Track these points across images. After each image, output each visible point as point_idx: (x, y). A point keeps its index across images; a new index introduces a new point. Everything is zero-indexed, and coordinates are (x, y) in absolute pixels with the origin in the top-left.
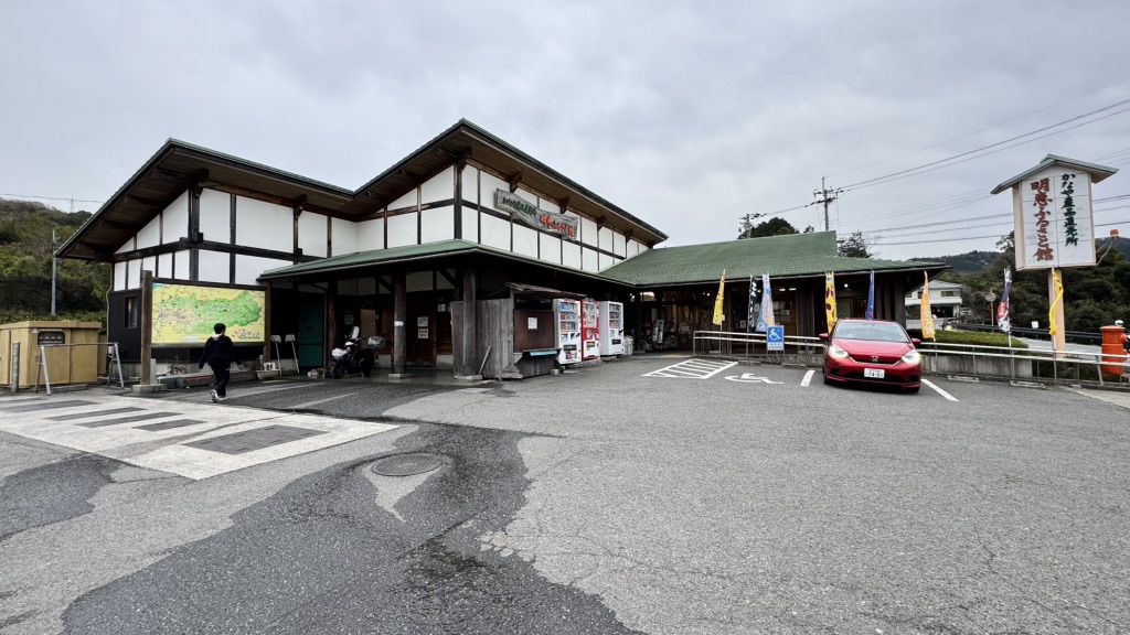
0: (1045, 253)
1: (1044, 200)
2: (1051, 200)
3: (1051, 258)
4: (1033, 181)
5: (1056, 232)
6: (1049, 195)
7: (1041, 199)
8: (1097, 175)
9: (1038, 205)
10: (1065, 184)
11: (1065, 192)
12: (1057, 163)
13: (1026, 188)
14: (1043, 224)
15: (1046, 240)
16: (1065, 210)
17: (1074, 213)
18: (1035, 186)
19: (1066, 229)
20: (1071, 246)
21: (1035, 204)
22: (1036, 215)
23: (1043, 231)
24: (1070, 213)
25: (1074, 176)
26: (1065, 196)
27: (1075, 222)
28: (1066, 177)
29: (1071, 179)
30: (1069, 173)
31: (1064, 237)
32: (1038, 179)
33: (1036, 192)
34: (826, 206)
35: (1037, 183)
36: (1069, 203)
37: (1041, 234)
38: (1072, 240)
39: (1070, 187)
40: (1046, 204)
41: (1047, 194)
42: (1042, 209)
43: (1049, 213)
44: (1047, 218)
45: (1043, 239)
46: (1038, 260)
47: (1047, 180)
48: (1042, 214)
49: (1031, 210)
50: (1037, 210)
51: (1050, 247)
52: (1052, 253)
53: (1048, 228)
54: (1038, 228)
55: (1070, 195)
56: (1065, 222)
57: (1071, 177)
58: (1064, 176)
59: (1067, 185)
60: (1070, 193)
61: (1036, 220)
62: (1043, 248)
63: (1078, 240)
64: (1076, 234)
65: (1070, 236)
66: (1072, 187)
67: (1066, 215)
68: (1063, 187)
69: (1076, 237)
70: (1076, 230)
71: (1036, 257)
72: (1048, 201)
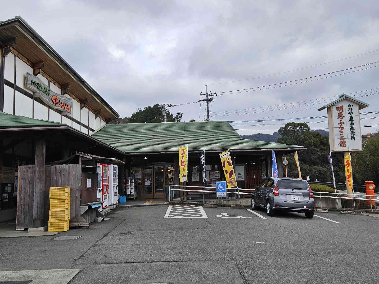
0: (343, 144)
2: (344, 117)
3: (345, 146)
4: (337, 106)
5: (347, 133)
6: (344, 114)
7: (340, 116)
8: (361, 106)
9: (339, 119)
10: (349, 109)
11: (349, 113)
12: (346, 99)
13: (334, 109)
14: (342, 128)
15: (343, 137)
16: (350, 122)
17: (354, 124)
18: (338, 109)
19: (350, 132)
20: (353, 140)
21: (338, 118)
22: (339, 124)
23: (342, 132)
24: (352, 124)
25: (353, 106)
26: (350, 115)
27: (354, 128)
28: (350, 106)
30: (351, 104)
31: (350, 136)
32: (339, 105)
33: (338, 112)
34: (208, 103)
35: (338, 107)
36: (351, 119)
37: (341, 134)
38: (353, 138)
39: (351, 111)
40: (343, 118)
41: (343, 113)
42: (341, 121)
43: (344, 123)
44: (343, 125)
45: (342, 136)
46: (340, 147)
47: (342, 106)
48: (341, 123)
49: (336, 121)
50: (339, 121)
51: (345, 140)
52: (346, 144)
53: (344, 131)
54: (340, 130)
55: (352, 115)
56: (350, 129)
57: (351, 106)
58: (349, 105)
59: (350, 110)
60: (352, 114)
61: (339, 126)
62: (342, 141)
63: (355, 138)
64: (355, 134)
65: (352, 135)
66: (352, 111)
67: (350, 125)
68: (349, 110)
69: (355, 136)
70: (354, 133)
71: (340, 145)
72: (343, 117)
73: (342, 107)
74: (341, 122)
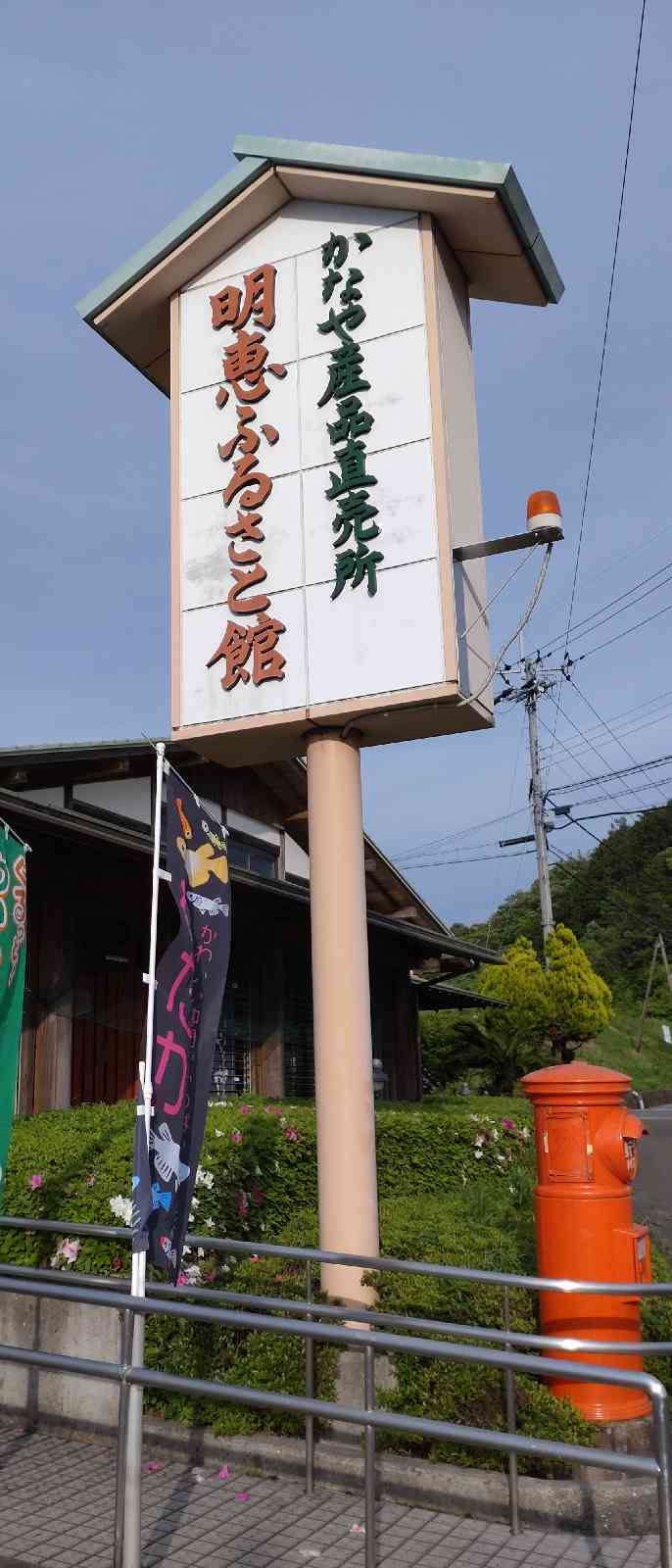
0: (253, 647)
1: (255, 374)
2: (279, 372)
3: (277, 668)
4: (217, 290)
5: (299, 533)
6: (277, 347)
7: (246, 370)
9: (233, 402)
10: (334, 279)
11: (332, 325)
13: (192, 315)
14: (250, 493)
15: (260, 576)
16: (332, 413)
17: (368, 422)
18: (226, 311)
19: (333, 509)
20: (355, 595)
21: (223, 400)
22: (227, 454)
23: (247, 530)
24: (352, 425)
25: (366, 242)
26: (334, 342)
27: (371, 467)
28: (334, 250)
29: (355, 258)
30: (347, 230)
31: (325, 554)
32: (239, 274)
33: (228, 337)
35: (231, 293)
36: (346, 375)
37: (242, 546)
38: (357, 567)
39: (350, 295)
40: (263, 392)
41: (270, 339)
42: (248, 417)
43: (272, 435)
44: (268, 461)
45: (249, 572)
46: (227, 685)
47: (268, 274)
48: (247, 443)
50: (227, 425)
52: (280, 646)
53: (270, 513)
54: (232, 515)
55: (351, 334)
56: (333, 476)
57: (353, 246)
58: (327, 250)
59: (340, 288)
60: (352, 327)
61: (225, 474)
62: (250, 622)
63: (379, 566)
64: (374, 533)
65: (352, 544)
66: (359, 297)
67: (335, 441)
68: (327, 297)
69: (372, 546)
70: (374, 512)
71: (222, 666)
72: (269, 379)
73: (263, 280)
74: (248, 426)
